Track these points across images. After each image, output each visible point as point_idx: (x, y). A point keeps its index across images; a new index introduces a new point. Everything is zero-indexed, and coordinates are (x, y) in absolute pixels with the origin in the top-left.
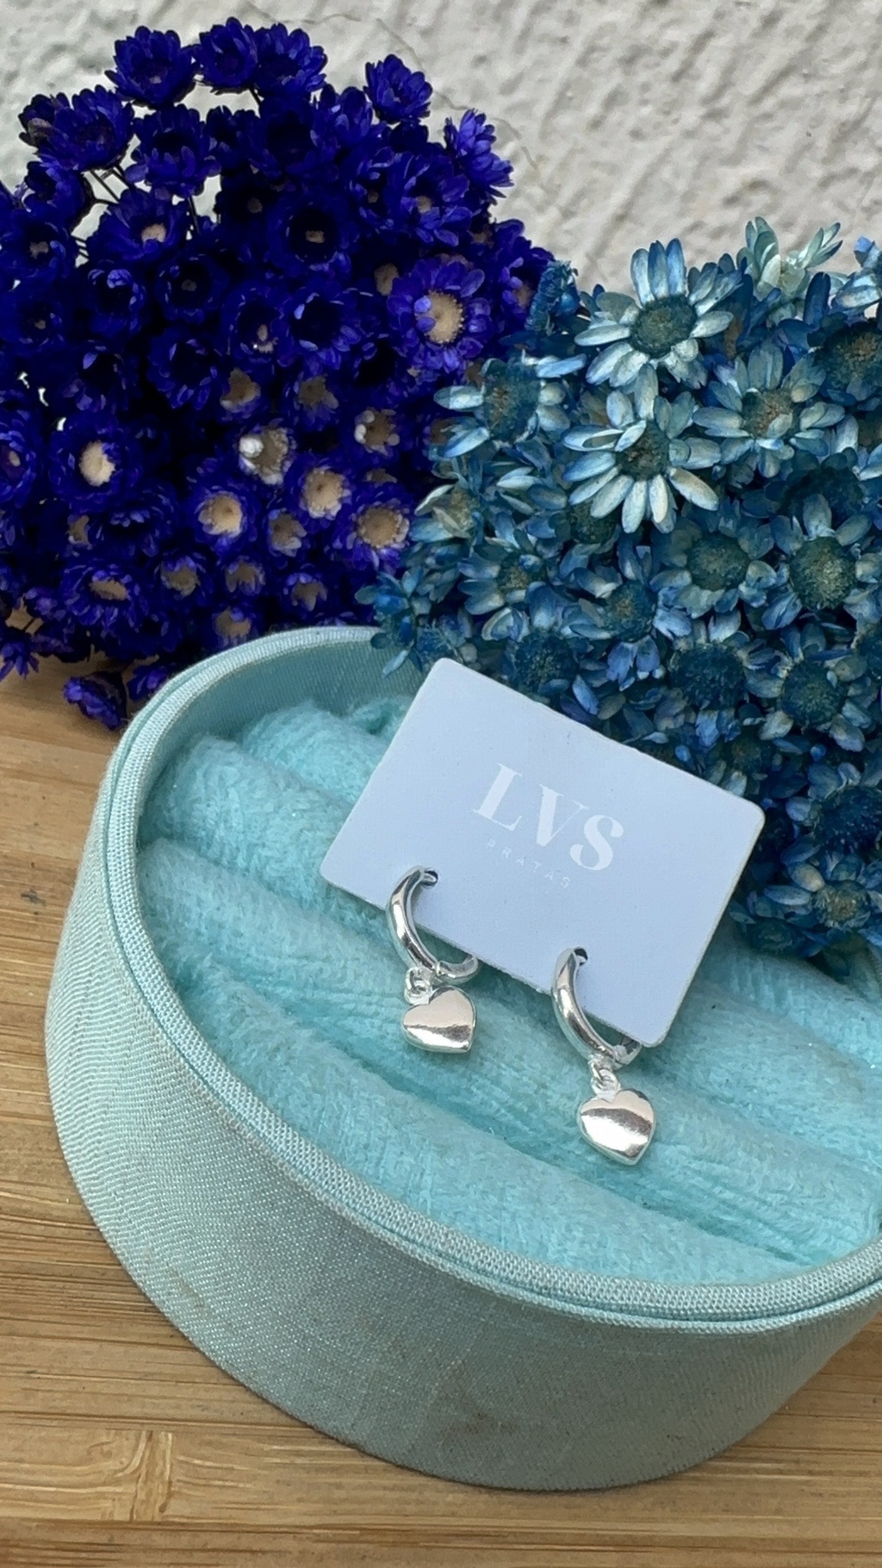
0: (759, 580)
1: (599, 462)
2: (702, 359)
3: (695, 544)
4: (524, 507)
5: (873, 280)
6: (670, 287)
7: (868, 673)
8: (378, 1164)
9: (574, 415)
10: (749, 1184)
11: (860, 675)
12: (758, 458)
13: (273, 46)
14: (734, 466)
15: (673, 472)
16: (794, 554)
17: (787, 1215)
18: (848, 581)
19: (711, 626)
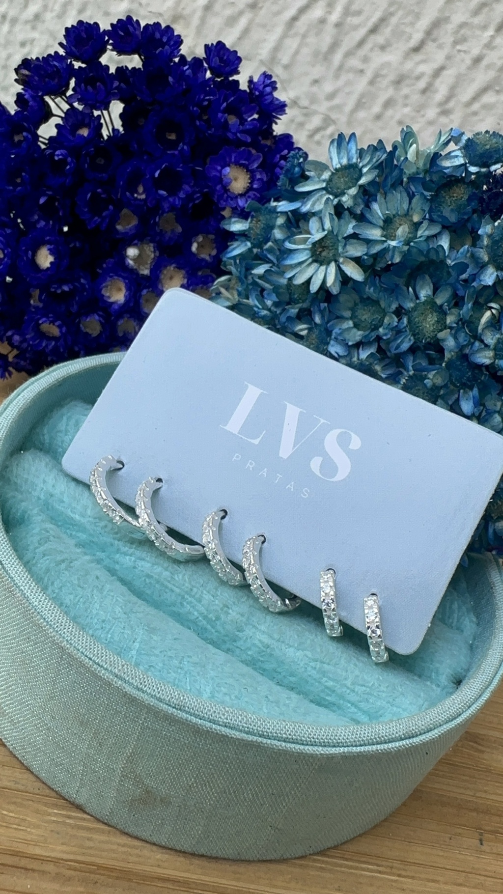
0: (390, 323)
1: (301, 255)
2: (363, 197)
3: (356, 304)
4: (264, 284)
5: (462, 153)
6: (349, 160)
7: (450, 381)
9: (293, 231)
10: (346, 679)
11: (447, 382)
12: (390, 253)
13: (153, 34)
14: (376, 257)
15: (341, 260)
16: (410, 310)
17: (367, 701)
18: (441, 326)
19: (361, 351)
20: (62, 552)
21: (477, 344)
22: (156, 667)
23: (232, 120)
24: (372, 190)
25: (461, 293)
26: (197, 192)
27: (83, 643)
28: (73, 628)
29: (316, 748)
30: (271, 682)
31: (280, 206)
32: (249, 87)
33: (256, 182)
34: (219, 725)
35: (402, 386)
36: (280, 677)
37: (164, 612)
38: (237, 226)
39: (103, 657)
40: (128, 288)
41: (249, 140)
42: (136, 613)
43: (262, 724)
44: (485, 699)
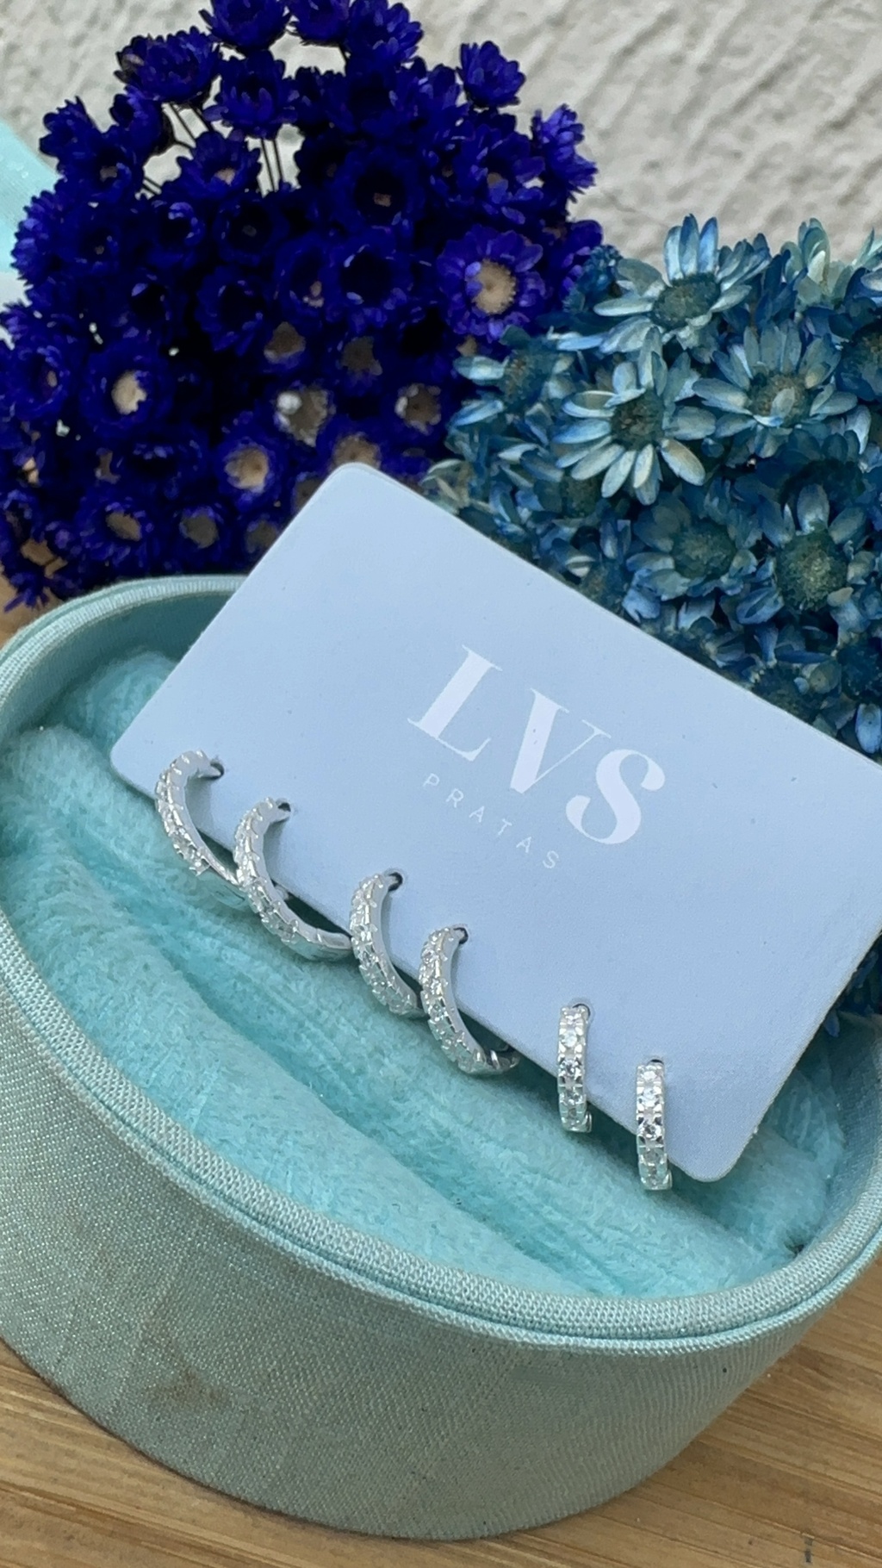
0: (742, 569)
1: (593, 429)
2: (717, 334)
3: (683, 529)
4: (518, 479)
6: (699, 265)
9: (581, 384)
10: (587, 1212)
11: (834, 685)
12: (757, 439)
13: (371, 17)
14: (729, 444)
15: (665, 443)
16: (783, 547)
18: (837, 583)
19: (682, 613)
20: (86, 910)
22: (234, 1143)
23: (496, 181)
24: (734, 323)
25: (880, 525)
26: (418, 304)
27: (99, 1077)
28: (84, 1047)
29: (515, 1330)
30: (445, 1201)
31: (564, 341)
32: (533, 129)
33: (525, 296)
34: (336, 1263)
35: (751, 685)
36: (464, 1193)
37: (263, 1049)
38: (482, 371)
39: (132, 1107)
40: (274, 466)
41: (522, 221)
42: (209, 1039)
43: (418, 1271)
44: (846, 1281)
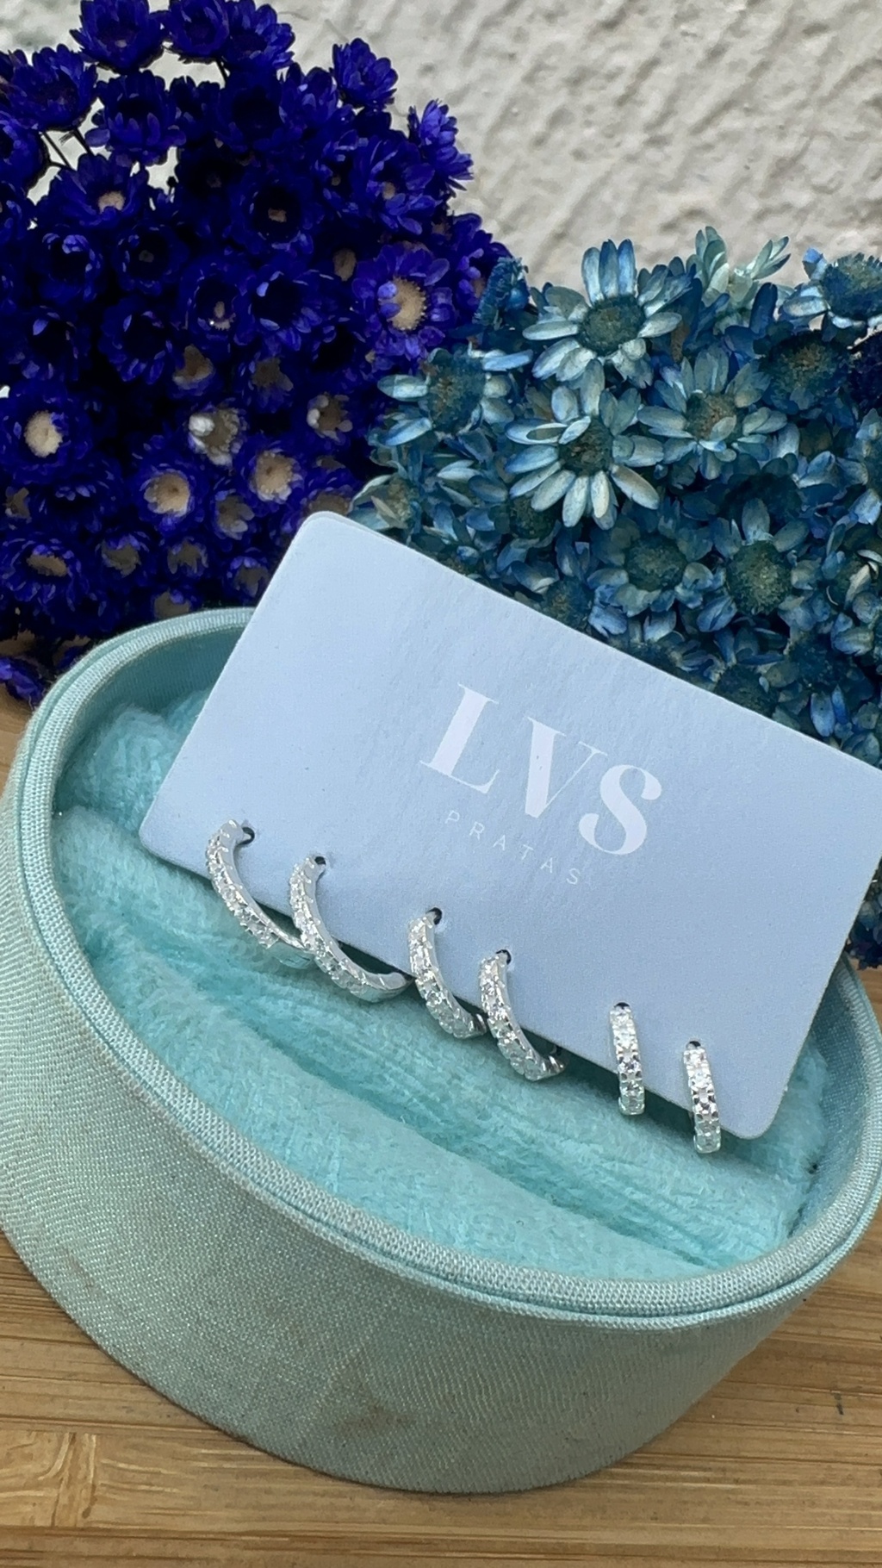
0: (696, 581)
1: (542, 455)
2: (649, 359)
3: (633, 543)
4: (464, 499)
5: (820, 291)
6: (619, 287)
7: (800, 680)
8: (284, 1145)
9: (519, 409)
10: (661, 1186)
11: (791, 681)
12: (701, 460)
13: (241, 18)
14: (675, 467)
15: (615, 469)
16: (732, 558)
17: (697, 1219)
18: (783, 589)
19: (647, 628)
20: (179, 1004)
21: (842, 618)
23: (391, 193)
25: (818, 533)
26: (330, 323)
32: (411, 128)
33: (436, 310)
35: (714, 686)
40: (195, 492)
41: (420, 231)
42: (321, 1104)
